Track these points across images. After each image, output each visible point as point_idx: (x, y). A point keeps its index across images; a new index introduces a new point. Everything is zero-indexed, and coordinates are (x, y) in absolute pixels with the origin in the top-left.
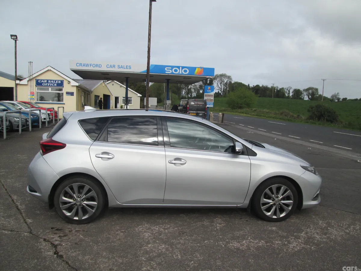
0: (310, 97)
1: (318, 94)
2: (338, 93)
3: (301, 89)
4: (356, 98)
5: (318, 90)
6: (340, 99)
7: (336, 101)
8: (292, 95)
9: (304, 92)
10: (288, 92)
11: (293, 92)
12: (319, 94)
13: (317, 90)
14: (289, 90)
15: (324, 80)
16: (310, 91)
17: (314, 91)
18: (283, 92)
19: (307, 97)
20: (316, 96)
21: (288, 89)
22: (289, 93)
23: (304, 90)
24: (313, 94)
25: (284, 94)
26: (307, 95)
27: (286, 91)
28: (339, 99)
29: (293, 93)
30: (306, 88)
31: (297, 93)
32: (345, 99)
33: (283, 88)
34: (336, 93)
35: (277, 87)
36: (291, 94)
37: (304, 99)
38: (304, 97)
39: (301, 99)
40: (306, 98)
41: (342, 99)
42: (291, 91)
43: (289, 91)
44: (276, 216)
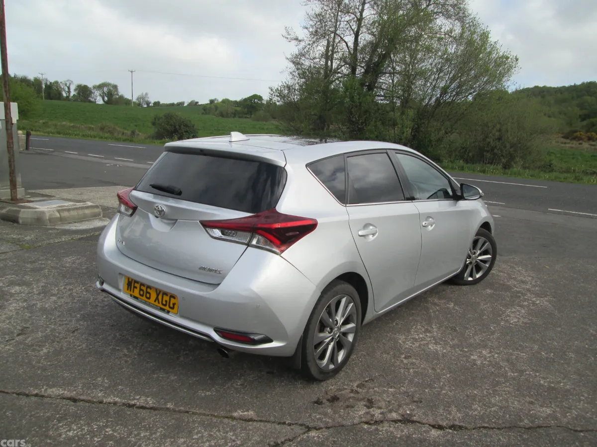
0: (106, 99)
1: (117, 94)
2: (146, 94)
3: (90, 85)
4: (172, 103)
5: (118, 88)
6: (150, 103)
7: (145, 106)
8: (74, 95)
9: (95, 90)
10: (67, 90)
11: (75, 90)
12: (120, 94)
13: (115, 87)
14: (68, 85)
15: (132, 72)
16: (105, 89)
17: (112, 89)
18: (58, 89)
19: (101, 99)
20: (116, 98)
21: (66, 85)
22: (69, 92)
23: (94, 87)
24: (110, 94)
25: (60, 94)
26: (100, 95)
27: (63, 87)
28: (148, 103)
29: (77, 92)
30: (98, 84)
31: (84, 92)
32: (157, 104)
33: (57, 82)
34: (144, 94)
35: (46, 80)
36: (73, 93)
37: (95, 102)
38: (95, 99)
39: (90, 101)
40: (100, 101)
41: (153, 104)
42: (73, 88)
43: (69, 88)
44: (472, 277)
